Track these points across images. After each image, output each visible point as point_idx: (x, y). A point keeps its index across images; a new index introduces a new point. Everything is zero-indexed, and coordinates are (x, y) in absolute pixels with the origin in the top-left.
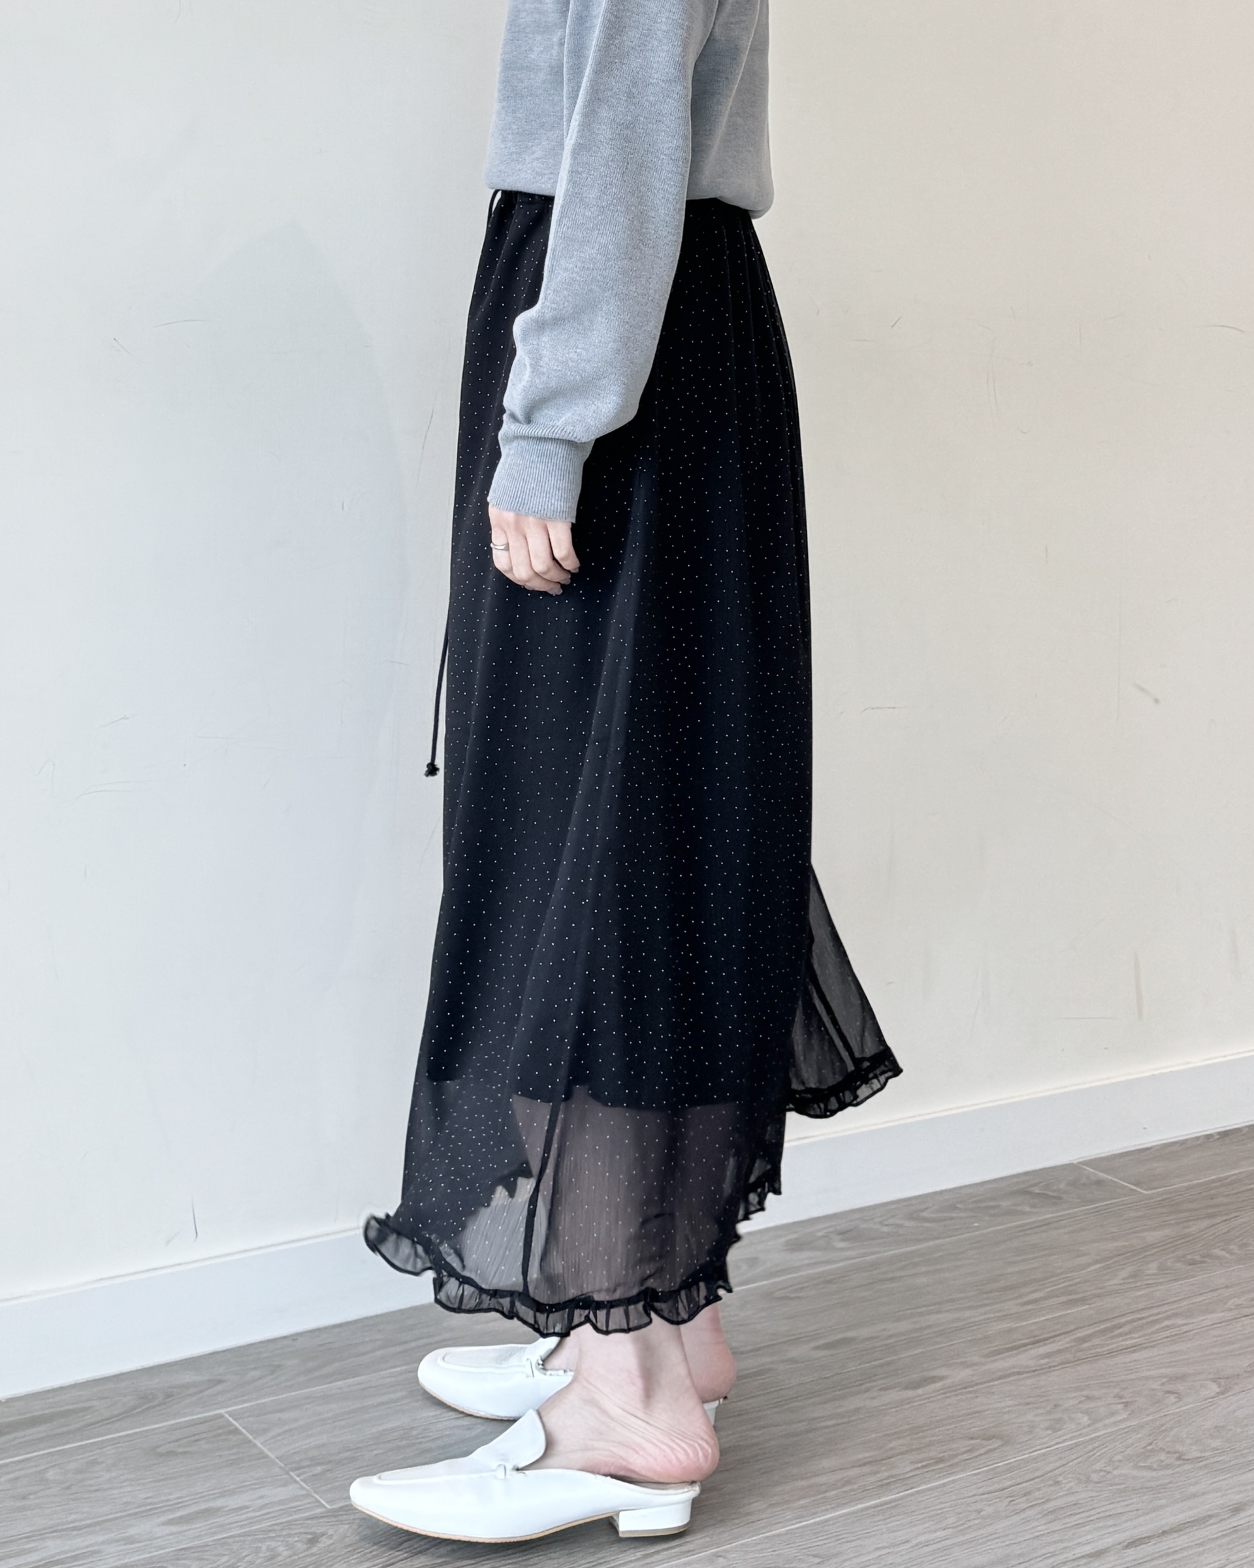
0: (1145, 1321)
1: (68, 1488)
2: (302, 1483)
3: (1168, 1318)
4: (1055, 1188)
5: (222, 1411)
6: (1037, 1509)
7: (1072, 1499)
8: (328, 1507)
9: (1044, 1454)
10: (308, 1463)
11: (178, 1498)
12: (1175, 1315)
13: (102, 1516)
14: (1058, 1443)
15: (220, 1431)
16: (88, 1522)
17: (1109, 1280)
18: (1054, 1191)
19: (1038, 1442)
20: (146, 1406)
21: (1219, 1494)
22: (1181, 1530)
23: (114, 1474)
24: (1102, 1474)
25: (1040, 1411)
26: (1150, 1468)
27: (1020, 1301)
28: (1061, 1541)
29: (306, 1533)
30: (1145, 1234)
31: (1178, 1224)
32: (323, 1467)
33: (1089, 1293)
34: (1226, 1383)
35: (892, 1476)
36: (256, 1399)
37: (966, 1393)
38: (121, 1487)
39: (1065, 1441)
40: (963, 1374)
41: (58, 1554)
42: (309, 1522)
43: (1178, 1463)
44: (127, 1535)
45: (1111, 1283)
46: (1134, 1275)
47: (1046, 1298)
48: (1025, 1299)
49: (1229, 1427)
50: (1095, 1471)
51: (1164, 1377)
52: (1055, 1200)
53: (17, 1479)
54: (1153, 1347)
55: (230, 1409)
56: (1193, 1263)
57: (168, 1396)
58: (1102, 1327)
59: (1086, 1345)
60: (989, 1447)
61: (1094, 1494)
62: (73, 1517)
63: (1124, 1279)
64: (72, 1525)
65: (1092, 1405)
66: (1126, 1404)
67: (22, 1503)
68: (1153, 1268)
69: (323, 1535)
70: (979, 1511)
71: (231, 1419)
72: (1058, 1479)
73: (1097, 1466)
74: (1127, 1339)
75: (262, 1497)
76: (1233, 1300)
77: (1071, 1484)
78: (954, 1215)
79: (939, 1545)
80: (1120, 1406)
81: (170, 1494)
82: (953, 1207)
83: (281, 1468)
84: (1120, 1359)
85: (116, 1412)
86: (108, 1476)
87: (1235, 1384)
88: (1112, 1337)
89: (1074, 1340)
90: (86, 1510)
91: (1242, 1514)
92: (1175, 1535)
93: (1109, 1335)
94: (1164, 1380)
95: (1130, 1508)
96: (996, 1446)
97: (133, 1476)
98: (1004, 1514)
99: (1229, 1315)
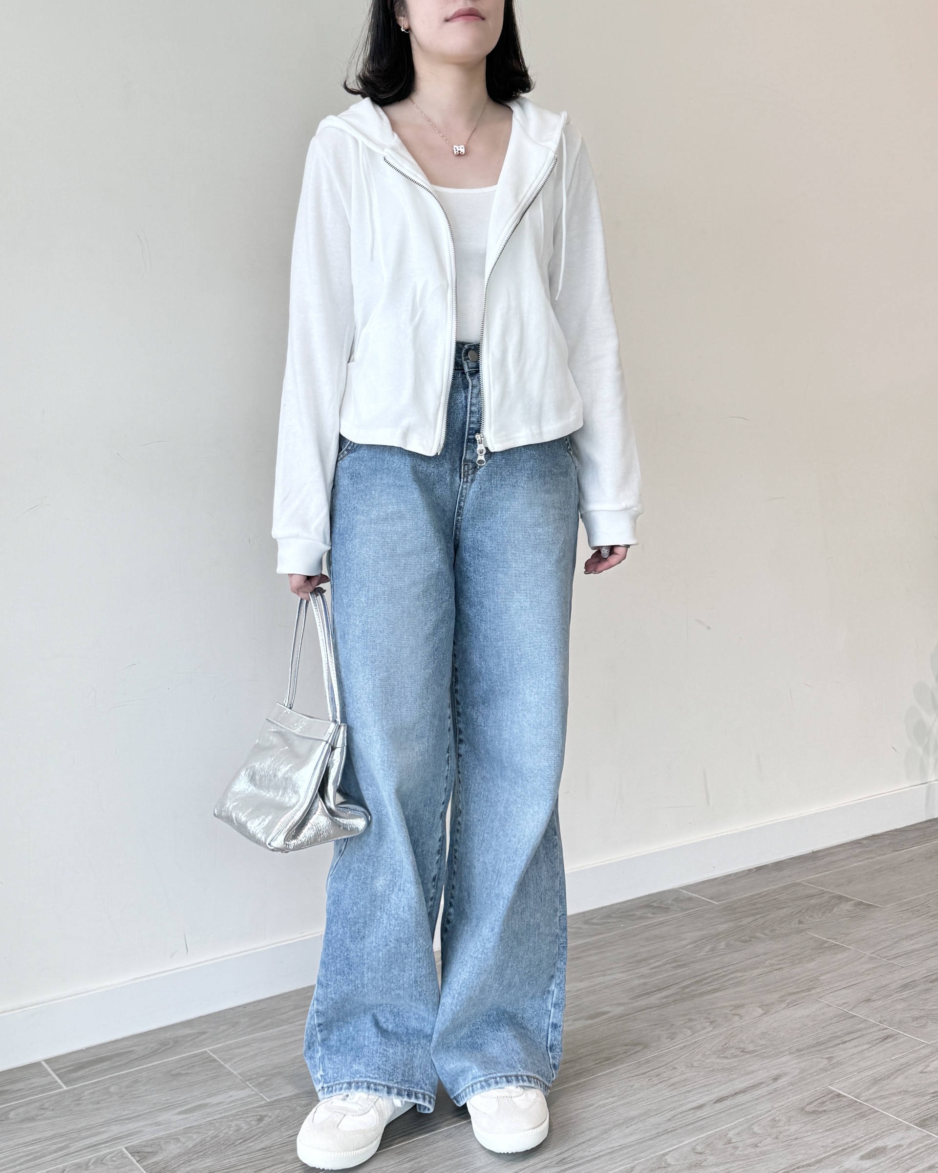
0: (720, 975)
1: (122, 1096)
2: (253, 1088)
3: (732, 973)
4: (665, 903)
5: (206, 1049)
6: (666, 1083)
7: (684, 1076)
8: (268, 1100)
9: (667, 1053)
10: (254, 1077)
11: (184, 1099)
12: (737, 971)
13: (142, 1111)
14: (674, 1046)
15: (206, 1061)
16: (135, 1115)
17: (699, 953)
18: (665, 905)
19: (663, 1046)
20: (163, 1049)
21: (765, 1071)
22: (744, 1092)
23: (148, 1087)
24: (700, 1062)
25: (663, 1029)
26: (726, 1058)
27: (649, 967)
28: (679, 1101)
29: (257, 1116)
30: (718, 926)
31: (735, 920)
32: (265, 1078)
33: (688, 961)
34: (767, 1008)
35: (583, 1069)
36: (225, 1042)
37: (622, 1020)
38: (152, 1095)
39: (678, 1044)
40: (620, 1010)
41: (119, 1133)
42: (258, 1109)
43: (742, 1054)
44: (156, 1121)
45: (700, 954)
46: (712, 950)
47: (664, 964)
48: (652, 966)
49: (769, 1033)
50: (696, 1061)
51: (733, 1006)
52: (666, 910)
53: (93, 1093)
54: (725, 989)
55: (210, 1048)
56: (745, 941)
57: (176, 1042)
58: (696, 980)
59: (687, 990)
60: (636, 1050)
61: (696, 1074)
62: (126, 1112)
63: (707, 952)
64: (125, 1117)
65: (692, 1024)
66: (711, 1023)
67: (96, 1106)
68: (722, 945)
69: (266, 1116)
70: (632, 1086)
71: (211, 1054)
72: (676, 1066)
73: (697, 1058)
74: (710, 986)
75: (231, 1096)
76: (768, 962)
77: (683, 1069)
78: (610, 921)
79: (610, 1106)
80: (708, 1024)
81: (179, 1097)
82: (609, 916)
83: (240, 1080)
84: (707, 997)
85: (147, 1053)
86: (144, 1088)
87: (772, 1008)
88: (702, 985)
89: (680, 988)
90: (132, 1108)
91: (779, 1081)
92: (743, 1094)
93: (700, 984)
94: (732, 1008)
95: (716, 1081)
96: (639, 1049)
97: (157, 1088)
98: (646, 1087)
99: (766, 970)
